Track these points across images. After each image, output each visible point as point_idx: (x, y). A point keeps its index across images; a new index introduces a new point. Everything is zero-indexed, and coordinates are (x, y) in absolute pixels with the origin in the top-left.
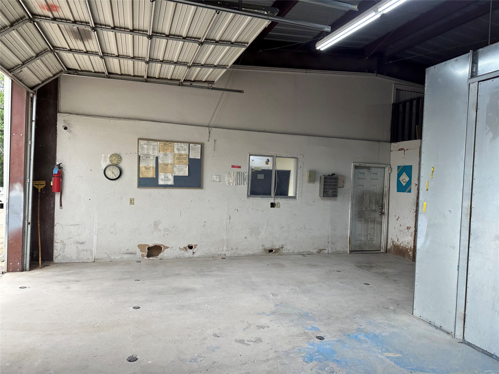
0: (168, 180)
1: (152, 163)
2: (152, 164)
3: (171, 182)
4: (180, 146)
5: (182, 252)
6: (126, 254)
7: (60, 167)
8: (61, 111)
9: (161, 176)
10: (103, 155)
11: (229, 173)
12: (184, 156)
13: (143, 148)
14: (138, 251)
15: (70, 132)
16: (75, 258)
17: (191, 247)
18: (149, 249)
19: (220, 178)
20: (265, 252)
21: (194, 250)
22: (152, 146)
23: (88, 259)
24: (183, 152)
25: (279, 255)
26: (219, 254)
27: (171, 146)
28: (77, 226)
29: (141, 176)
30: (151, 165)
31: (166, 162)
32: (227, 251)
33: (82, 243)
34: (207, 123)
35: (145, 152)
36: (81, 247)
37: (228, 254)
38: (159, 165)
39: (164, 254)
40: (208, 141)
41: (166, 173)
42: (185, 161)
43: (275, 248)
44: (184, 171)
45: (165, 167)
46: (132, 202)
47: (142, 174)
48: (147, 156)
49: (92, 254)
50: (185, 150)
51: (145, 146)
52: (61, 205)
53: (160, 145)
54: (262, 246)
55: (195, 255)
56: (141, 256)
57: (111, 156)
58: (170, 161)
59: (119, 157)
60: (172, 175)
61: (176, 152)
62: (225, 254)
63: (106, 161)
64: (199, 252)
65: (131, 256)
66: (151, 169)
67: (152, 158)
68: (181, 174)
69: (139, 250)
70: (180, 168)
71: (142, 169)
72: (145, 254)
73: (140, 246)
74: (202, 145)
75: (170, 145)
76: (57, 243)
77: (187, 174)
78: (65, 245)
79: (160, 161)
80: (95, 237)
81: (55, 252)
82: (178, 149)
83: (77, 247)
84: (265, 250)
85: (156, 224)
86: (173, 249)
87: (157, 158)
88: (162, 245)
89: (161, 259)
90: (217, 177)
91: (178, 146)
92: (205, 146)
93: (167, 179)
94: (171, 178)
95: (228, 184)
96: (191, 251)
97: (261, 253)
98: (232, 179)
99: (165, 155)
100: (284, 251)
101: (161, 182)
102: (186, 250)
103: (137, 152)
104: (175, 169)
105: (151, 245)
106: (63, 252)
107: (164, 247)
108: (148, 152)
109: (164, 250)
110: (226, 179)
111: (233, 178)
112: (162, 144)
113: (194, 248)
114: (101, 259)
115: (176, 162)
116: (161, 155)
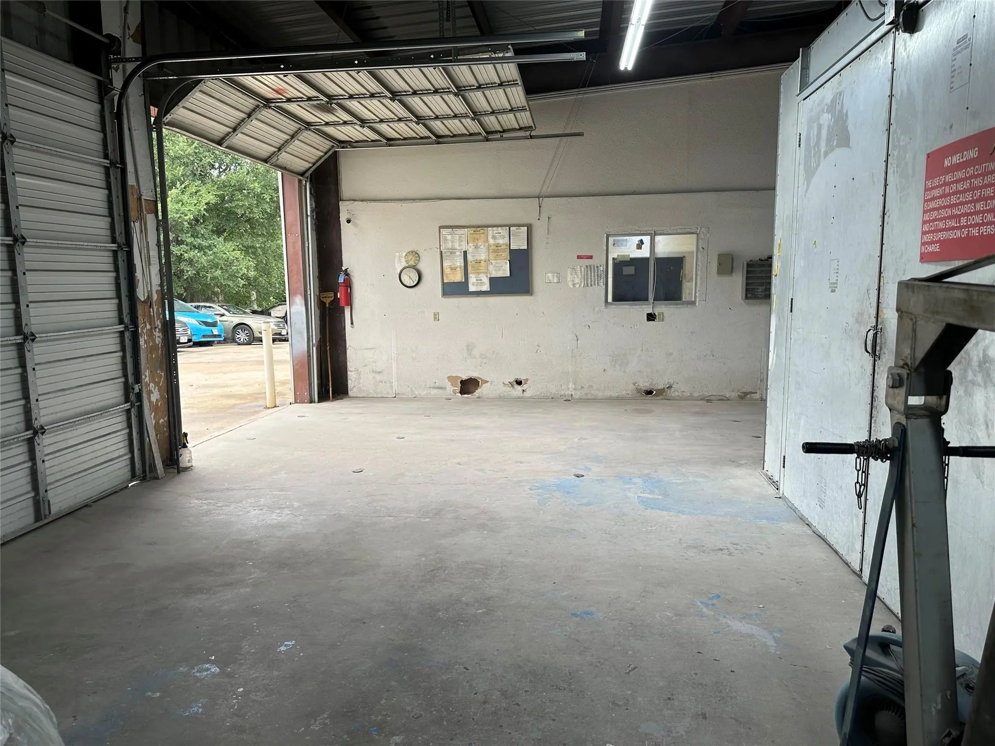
0: (482, 284)
1: (459, 260)
2: (460, 262)
3: (486, 287)
4: (496, 232)
5: (508, 389)
6: (434, 388)
7: (346, 273)
8: (344, 199)
9: (472, 279)
10: (397, 254)
11: (573, 269)
12: (503, 247)
13: (445, 240)
14: (448, 385)
15: (356, 225)
16: (373, 392)
17: (519, 383)
18: (462, 382)
19: (559, 278)
20: (639, 394)
21: (525, 387)
22: (457, 236)
23: (388, 393)
24: (501, 241)
25: (665, 399)
26: (562, 394)
27: (483, 233)
28: (373, 351)
29: (445, 281)
30: (458, 264)
31: (479, 258)
32: (574, 389)
33: (379, 372)
34: (536, 190)
35: (450, 245)
36: (378, 377)
37: (577, 395)
38: (469, 264)
39: (482, 391)
40: (539, 219)
41: (479, 273)
42: (504, 254)
43: (655, 388)
44: (503, 270)
45: (477, 265)
46: (436, 317)
47: (447, 277)
48: (452, 251)
49: (392, 387)
50: (504, 237)
51: (449, 237)
52: (352, 323)
53: (469, 233)
54: (634, 384)
55: (527, 394)
56: (452, 392)
57: (406, 255)
58: (483, 256)
59: (416, 254)
60: (487, 276)
61: (491, 241)
62: (572, 395)
63: (400, 262)
64: (531, 390)
65: (440, 391)
66: (458, 269)
67: (458, 253)
68: (500, 274)
69: (450, 383)
70: (497, 265)
71: (447, 271)
72: (458, 389)
73: (450, 378)
74: (530, 228)
75: (482, 231)
76: (352, 371)
77: (508, 275)
78: (359, 374)
79: (469, 258)
80: (394, 365)
81: (349, 382)
82: (494, 238)
83: (374, 378)
84: (639, 390)
85: (470, 348)
86: (494, 383)
87: (465, 253)
88: (479, 378)
89: (479, 398)
90: (553, 276)
91: (493, 233)
92: (534, 230)
93: (480, 282)
94: (486, 281)
95: (572, 286)
96: (519, 388)
97: (632, 395)
98: (578, 276)
99: (476, 247)
100: (673, 393)
101: (472, 288)
102: (512, 386)
103: (438, 247)
104: (491, 268)
105: (464, 378)
106: (359, 383)
107: (482, 380)
108: (452, 246)
109: (481, 385)
110: (569, 277)
111: (580, 276)
112: (471, 231)
113: (524, 384)
114: (403, 394)
115: (491, 257)
116: (470, 249)
